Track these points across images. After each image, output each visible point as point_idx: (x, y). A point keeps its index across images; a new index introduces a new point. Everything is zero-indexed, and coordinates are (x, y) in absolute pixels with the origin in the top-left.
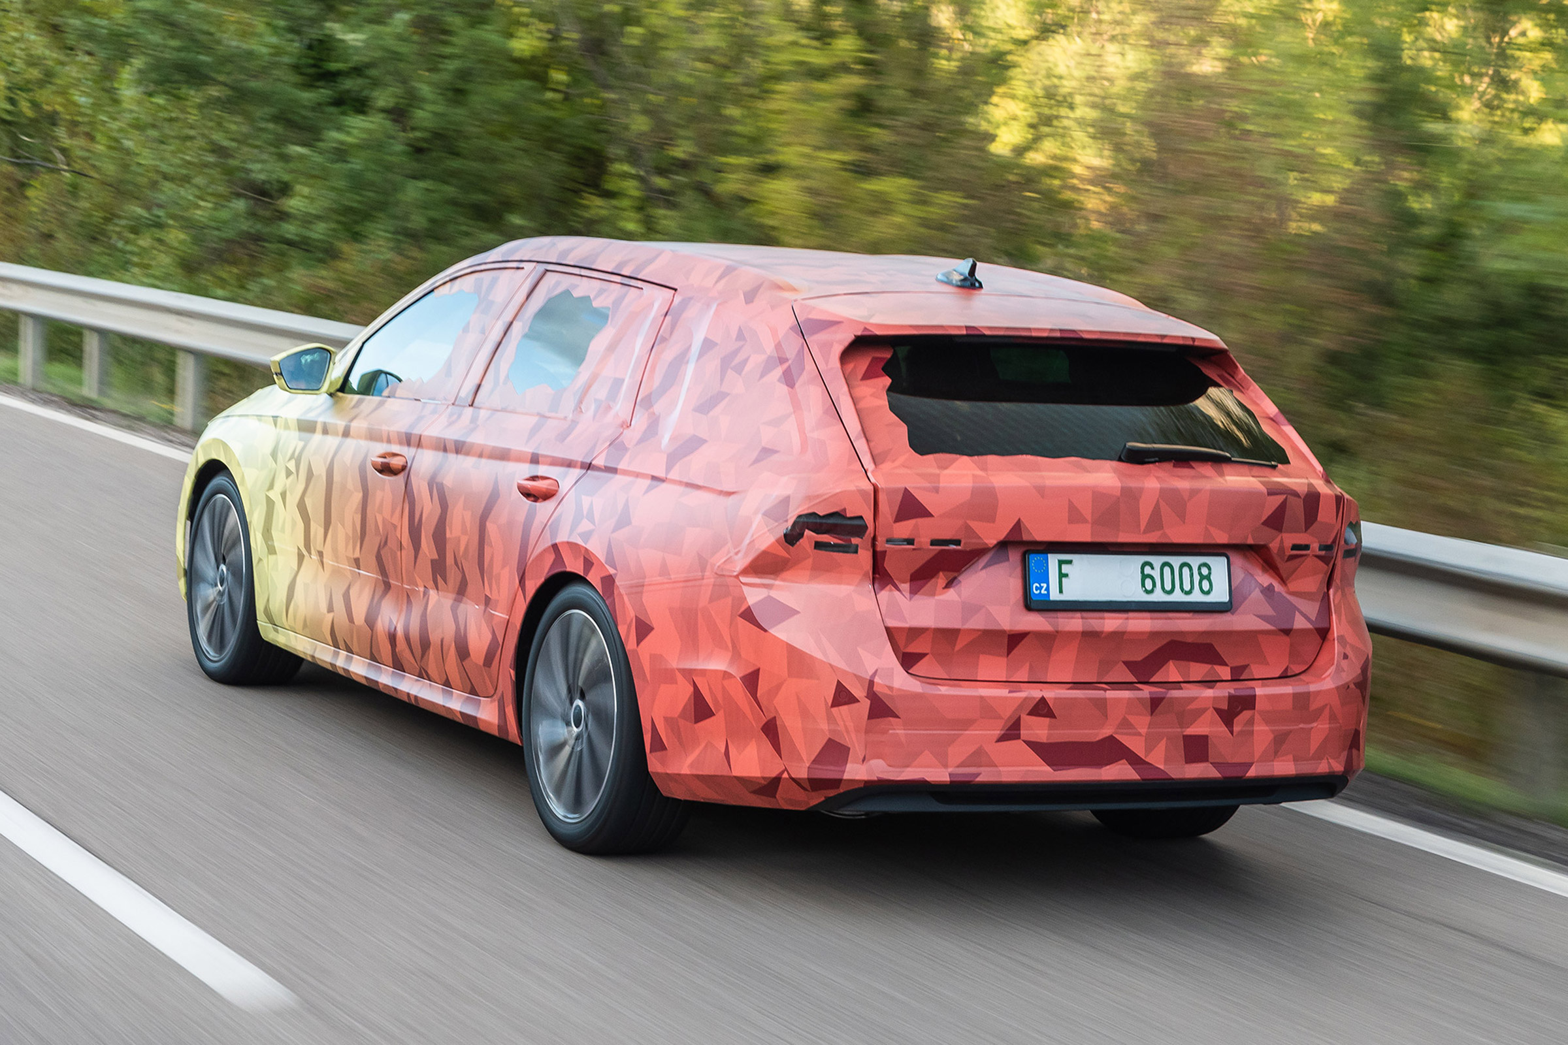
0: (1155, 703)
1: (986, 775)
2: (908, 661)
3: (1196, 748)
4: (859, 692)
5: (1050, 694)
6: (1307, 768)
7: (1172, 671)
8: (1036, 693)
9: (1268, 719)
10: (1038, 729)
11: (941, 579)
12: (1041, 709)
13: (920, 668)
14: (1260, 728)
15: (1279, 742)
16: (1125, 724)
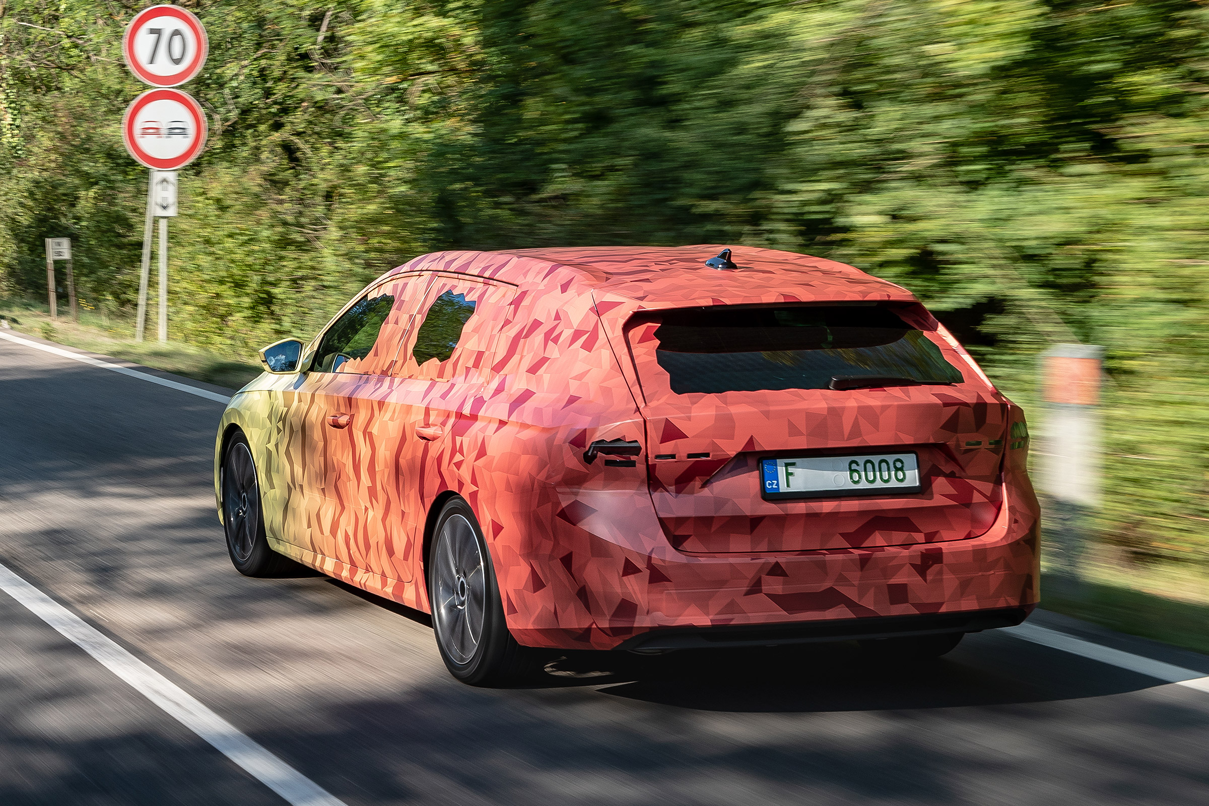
0: (864, 561)
1: (737, 620)
2: (677, 542)
3: (898, 593)
4: (641, 565)
5: (782, 559)
6: (988, 605)
7: (878, 539)
8: (772, 559)
9: (954, 569)
10: (775, 585)
11: (697, 483)
12: (776, 570)
13: (687, 545)
14: (948, 577)
15: (964, 587)
16: (842, 579)
